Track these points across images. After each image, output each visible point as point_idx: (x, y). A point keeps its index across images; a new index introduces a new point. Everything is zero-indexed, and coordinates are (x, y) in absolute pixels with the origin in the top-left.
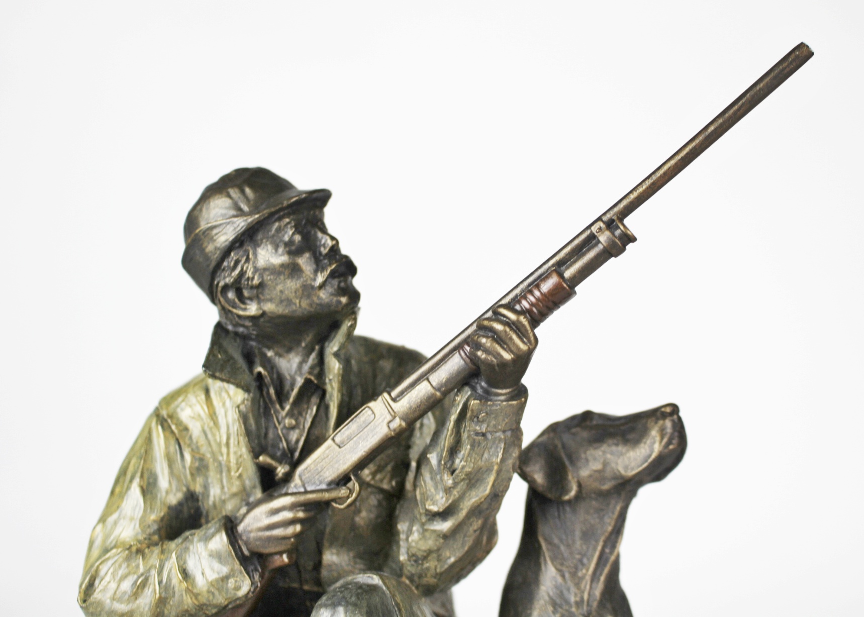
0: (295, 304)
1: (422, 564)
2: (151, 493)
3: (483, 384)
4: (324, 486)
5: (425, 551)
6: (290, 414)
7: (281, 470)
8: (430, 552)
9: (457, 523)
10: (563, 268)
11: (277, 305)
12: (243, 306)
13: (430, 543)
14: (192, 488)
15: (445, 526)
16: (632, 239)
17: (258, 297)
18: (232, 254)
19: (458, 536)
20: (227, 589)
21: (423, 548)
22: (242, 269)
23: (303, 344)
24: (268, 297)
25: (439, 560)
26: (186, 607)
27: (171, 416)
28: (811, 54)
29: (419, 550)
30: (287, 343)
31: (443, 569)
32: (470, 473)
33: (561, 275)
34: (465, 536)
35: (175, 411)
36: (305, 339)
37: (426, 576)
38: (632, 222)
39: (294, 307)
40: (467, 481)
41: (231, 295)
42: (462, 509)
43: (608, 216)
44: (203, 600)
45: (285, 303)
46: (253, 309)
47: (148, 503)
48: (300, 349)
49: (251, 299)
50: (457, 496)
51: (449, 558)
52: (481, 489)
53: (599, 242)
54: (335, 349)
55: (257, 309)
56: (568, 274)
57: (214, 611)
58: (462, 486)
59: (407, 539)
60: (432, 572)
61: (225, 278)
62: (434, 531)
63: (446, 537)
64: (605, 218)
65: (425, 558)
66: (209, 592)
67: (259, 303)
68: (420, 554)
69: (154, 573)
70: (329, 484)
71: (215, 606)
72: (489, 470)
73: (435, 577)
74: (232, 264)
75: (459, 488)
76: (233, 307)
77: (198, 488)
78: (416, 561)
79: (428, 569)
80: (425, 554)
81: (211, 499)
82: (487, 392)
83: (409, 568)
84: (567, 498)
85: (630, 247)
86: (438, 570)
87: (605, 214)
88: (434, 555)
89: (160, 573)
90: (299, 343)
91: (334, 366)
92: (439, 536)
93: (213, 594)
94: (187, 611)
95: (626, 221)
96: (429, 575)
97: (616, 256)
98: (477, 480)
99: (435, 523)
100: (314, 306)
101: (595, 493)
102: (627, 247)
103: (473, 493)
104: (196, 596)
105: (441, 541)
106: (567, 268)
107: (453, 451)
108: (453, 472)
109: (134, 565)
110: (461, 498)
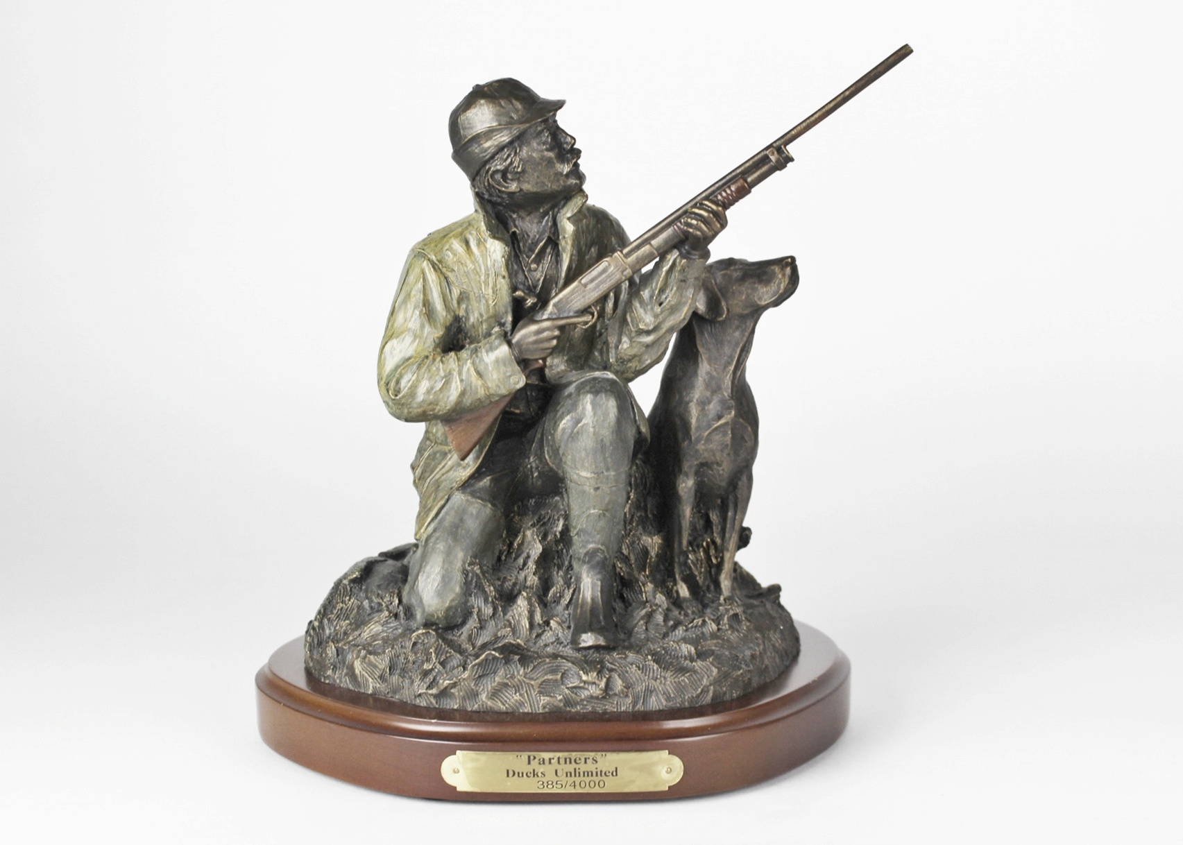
0: (548, 186)
1: (626, 365)
2: (432, 318)
3: (686, 247)
4: (571, 314)
5: (630, 355)
6: (534, 261)
7: (530, 301)
8: (634, 356)
9: (658, 337)
10: (746, 176)
11: (533, 186)
12: (506, 185)
13: (635, 351)
14: (457, 313)
15: (649, 339)
16: (792, 160)
17: (518, 179)
18: (506, 150)
19: (655, 346)
20: (510, 384)
21: (630, 354)
22: (512, 160)
23: (541, 211)
24: (527, 179)
25: (639, 362)
26: (479, 397)
27: (440, 261)
28: (911, 51)
29: (626, 355)
30: (529, 209)
31: (641, 368)
32: (673, 305)
33: (745, 181)
34: (660, 345)
35: (443, 258)
36: (544, 207)
37: (627, 372)
38: (792, 149)
39: (546, 188)
40: (670, 310)
41: (498, 177)
42: (662, 328)
43: (777, 143)
44: (492, 391)
45: (539, 185)
46: (513, 187)
47: (432, 324)
48: (538, 214)
49: (512, 180)
50: (661, 319)
51: (647, 360)
52: (678, 315)
53: (771, 160)
54: (569, 215)
55: (516, 187)
56: (749, 180)
57: (497, 399)
58: (666, 313)
59: (617, 347)
60: (633, 370)
61: (496, 165)
62: (640, 342)
63: (648, 346)
64: (775, 145)
65: (630, 360)
66: (497, 386)
67: (519, 183)
68: (626, 358)
69: (455, 374)
70: (577, 312)
71: (498, 395)
72: (685, 303)
73: (633, 373)
74: (505, 156)
75: (663, 315)
76: (499, 185)
77: (462, 313)
78: (622, 362)
79: (630, 367)
80: (631, 358)
81: (472, 320)
82: (688, 253)
83: (615, 367)
84: (720, 319)
85: (790, 165)
86: (637, 369)
87: (775, 142)
88: (637, 358)
89: (460, 373)
90: (537, 209)
91: (568, 228)
92: (643, 346)
93: (499, 387)
94: (480, 399)
95: (788, 147)
96: (630, 372)
97: (780, 169)
98: (676, 310)
99: (641, 337)
100: (561, 187)
101: (738, 315)
102: (788, 165)
103: (672, 318)
104: (488, 388)
105: (644, 348)
106: (749, 176)
107: (662, 291)
108: (660, 304)
109: (434, 369)
110: (664, 321)
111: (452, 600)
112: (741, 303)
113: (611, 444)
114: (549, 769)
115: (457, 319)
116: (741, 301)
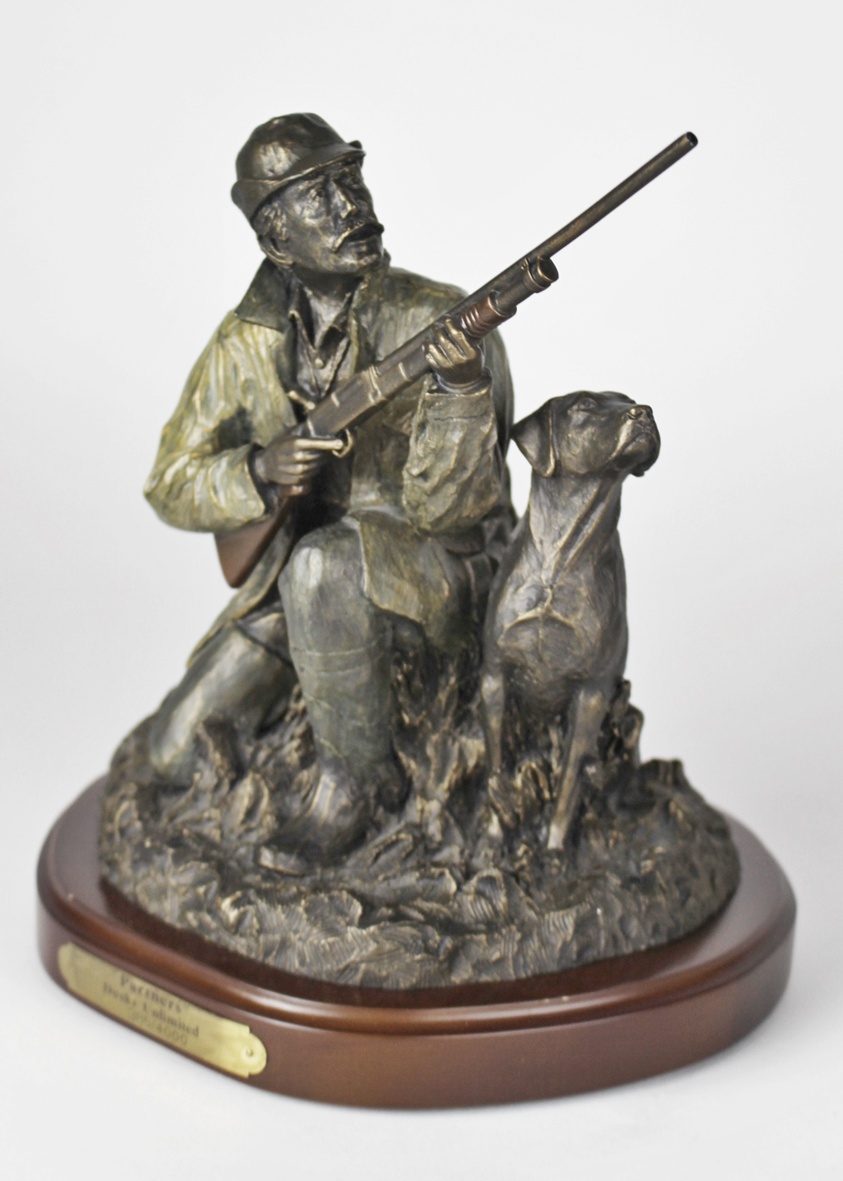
2: (208, 406)
3: (440, 378)
7: (308, 408)
9: (433, 486)
12: (278, 254)
14: (243, 404)
15: (426, 486)
17: (288, 250)
19: (439, 496)
21: (415, 499)
22: (272, 225)
24: (296, 251)
25: (427, 512)
30: (321, 287)
32: (435, 449)
39: (316, 266)
40: (434, 455)
41: (267, 242)
42: (435, 476)
44: (228, 514)
45: (309, 260)
46: (287, 257)
47: (206, 414)
49: (283, 248)
50: (429, 465)
51: (435, 512)
52: (447, 463)
62: (420, 487)
63: (428, 495)
66: (233, 509)
71: (237, 521)
75: (429, 459)
81: (260, 416)
82: (445, 384)
84: (546, 474)
86: (428, 520)
90: (331, 289)
92: (423, 492)
93: (236, 511)
98: (443, 456)
104: (222, 509)
111: (175, 757)
112: (574, 458)
113: (311, 617)
114: (140, 999)
115: (242, 413)
116: (574, 455)
